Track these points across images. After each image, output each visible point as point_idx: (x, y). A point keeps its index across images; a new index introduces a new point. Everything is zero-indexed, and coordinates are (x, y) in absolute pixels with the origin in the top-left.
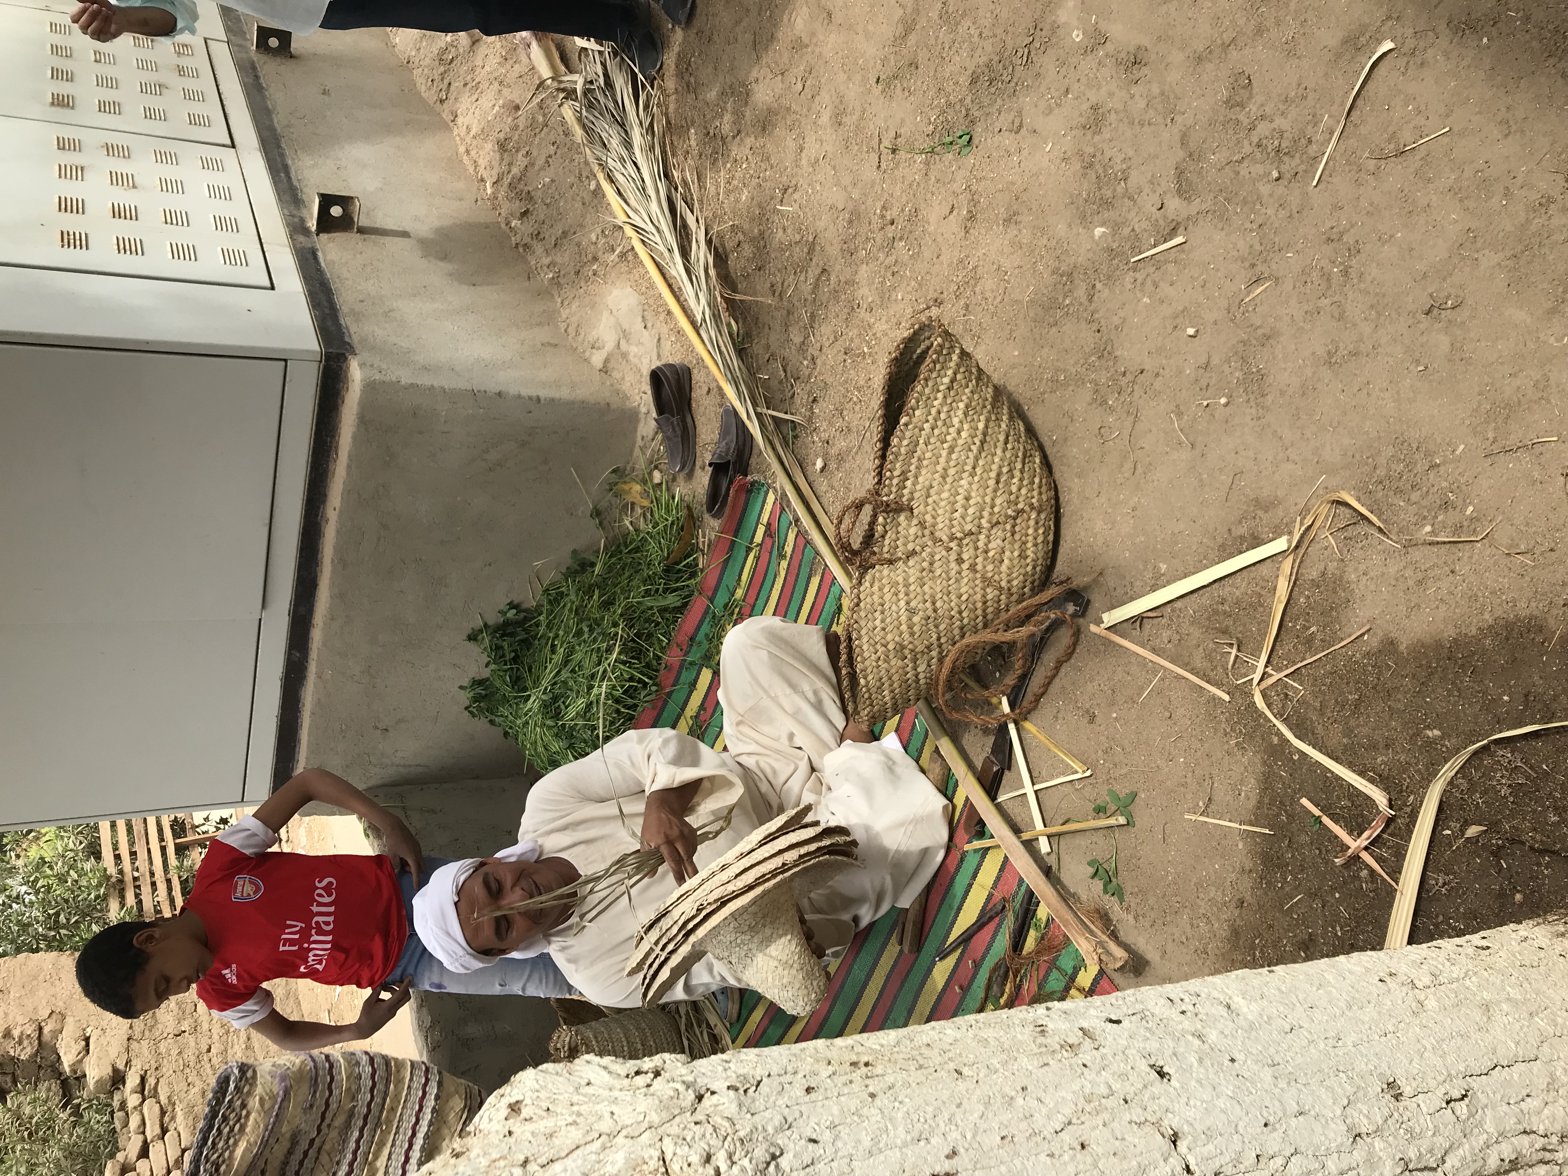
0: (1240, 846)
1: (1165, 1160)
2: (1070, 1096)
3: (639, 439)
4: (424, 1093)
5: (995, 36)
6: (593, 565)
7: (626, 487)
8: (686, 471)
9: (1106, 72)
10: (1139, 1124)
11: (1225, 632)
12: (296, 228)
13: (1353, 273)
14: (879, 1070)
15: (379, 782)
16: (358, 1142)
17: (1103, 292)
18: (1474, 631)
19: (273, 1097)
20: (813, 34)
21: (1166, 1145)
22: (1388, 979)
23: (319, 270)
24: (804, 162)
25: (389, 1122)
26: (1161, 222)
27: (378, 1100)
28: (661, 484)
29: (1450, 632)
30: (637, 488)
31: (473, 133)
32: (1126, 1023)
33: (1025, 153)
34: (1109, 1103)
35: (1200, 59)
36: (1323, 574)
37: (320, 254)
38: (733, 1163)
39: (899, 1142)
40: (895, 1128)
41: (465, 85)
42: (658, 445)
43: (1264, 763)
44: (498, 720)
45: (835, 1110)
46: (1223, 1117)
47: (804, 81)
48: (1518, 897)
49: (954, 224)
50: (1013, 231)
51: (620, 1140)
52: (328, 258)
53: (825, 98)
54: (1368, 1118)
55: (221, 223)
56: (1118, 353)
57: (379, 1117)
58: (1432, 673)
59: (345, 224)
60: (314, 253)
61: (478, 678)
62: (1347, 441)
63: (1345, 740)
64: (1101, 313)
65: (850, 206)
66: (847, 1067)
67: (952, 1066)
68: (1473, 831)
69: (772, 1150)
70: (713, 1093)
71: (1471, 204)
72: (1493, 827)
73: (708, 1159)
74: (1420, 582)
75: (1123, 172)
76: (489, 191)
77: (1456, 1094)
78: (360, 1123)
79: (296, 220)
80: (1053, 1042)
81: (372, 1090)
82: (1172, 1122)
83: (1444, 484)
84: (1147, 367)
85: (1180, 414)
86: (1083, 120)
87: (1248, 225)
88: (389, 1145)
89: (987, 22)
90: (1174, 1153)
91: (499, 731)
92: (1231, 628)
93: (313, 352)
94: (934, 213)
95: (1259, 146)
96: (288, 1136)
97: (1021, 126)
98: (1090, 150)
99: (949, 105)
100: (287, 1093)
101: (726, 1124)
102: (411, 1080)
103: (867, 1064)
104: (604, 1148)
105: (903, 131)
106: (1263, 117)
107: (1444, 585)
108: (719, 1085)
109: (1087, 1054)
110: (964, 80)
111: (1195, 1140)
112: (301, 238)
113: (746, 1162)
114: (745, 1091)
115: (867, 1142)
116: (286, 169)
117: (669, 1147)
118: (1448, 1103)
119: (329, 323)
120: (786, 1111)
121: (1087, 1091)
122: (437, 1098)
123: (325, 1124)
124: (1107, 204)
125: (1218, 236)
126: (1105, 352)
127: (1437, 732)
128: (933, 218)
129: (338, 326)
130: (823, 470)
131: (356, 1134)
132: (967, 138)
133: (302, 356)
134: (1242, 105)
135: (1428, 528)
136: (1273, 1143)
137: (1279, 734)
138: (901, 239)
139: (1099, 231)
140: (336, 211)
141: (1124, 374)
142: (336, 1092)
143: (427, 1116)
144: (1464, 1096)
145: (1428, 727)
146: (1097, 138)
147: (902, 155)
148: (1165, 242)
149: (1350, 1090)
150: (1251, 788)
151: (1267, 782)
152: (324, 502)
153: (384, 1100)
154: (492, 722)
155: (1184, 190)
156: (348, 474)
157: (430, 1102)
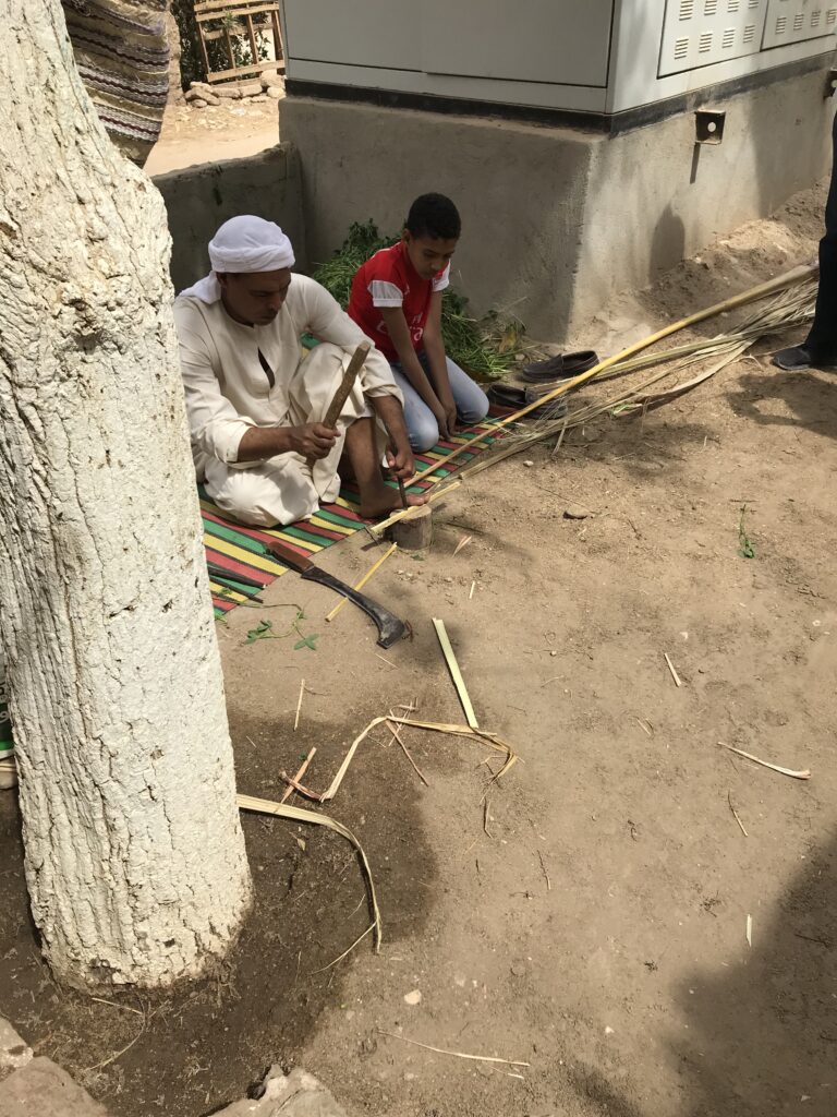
0: (286, 711)
1: (118, 601)
2: (154, 545)
3: (547, 345)
4: (142, 130)
5: (819, 573)
6: (458, 313)
7: (512, 336)
8: (525, 377)
9: (791, 640)
10: (138, 587)
11: (423, 704)
12: (700, 97)
13: (656, 782)
14: (169, 424)
15: (303, 160)
16: (112, 83)
17: (644, 637)
18: (429, 842)
19: (146, 22)
20: (824, 460)
21: (127, 603)
22: (219, 764)
23: (670, 113)
24: (737, 454)
25: (124, 105)
26: (690, 672)
27: (140, 97)
28: (514, 359)
29: (427, 830)
30: (512, 344)
31: (764, 231)
32: (195, 590)
33: (739, 591)
34: (150, 570)
35: (797, 695)
36: (462, 761)
37: (681, 114)
38: (117, 320)
39: (128, 431)
40: (136, 430)
41: (799, 227)
42: (541, 358)
43: (340, 725)
44: (348, 246)
45: (147, 392)
46: (143, 641)
47: (793, 454)
48: (261, 868)
49: (691, 546)
50: (687, 583)
51: (129, 249)
52: (678, 121)
53: (781, 467)
54: (142, 734)
55: (706, 39)
56: (604, 645)
57: (128, 98)
58: (400, 819)
59: (703, 134)
60: (682, 110)
61: (378, 232)
62: (547, 775)
63: (356, 771)
64: (631, 636)
65: (705, 483)
66: (171, 404)
67: (172, 472)
68: (302, 843)
69: (124, 347)
70: (156, 313)
71: (698, 846)
72: (305, 854)
73: (119, 304)
74: (458, 814)
75: (725, 650)
76: (722, 242)
77: (154, 793)
78: (125, 84)
79: (707, 97)
80: (186, 540)
81: (146, 93)
82: (140, 609)
83: (520, 829)
84: (595, 661)
85: (564, 680)
86: (760, 625)
87: (688, 723)
88: (110, 105)
89: (828, 569)
90: (122, 607)
91: (340, 247)
92: (425, 708)
93: (612, 107)
94: (701, 535)
95: (740, 730)
96: (119, 34)
97: (757, 588)
98: (740, 629)
99: (773, 544)
100: (149, 32)
101: (139, 319)
102: (151, 121)
103: (172, 417)
104: (124, 238)
105: (756, 515)
106: (758, 732)
107: (457, 827)
108: (161, 318)
109: (179, 561)
110: (790, 554)
111: (130, 622)
112: (693, 100)
113: (117, 328)
114: (157, 334)
115: (128, 410)
116: (743, 90)
117: (126, 279)
118: (149, 787)
119: (632, 120)
120: (145, 359)
121: (158, 556)
122: (140, 139)
123: (125, 59)
124: (704, 640)
125: (681, 706)
126: (604, 636)
127: (363, 822)
128: (696, 534)
129: (631, 127)
130: (526, 465)
131: (117, 82)
132: (750, 554)
133: (610, 100)
134: (767, 719)
135: (492, 819)
136: (128, 672)
137: (359, 734)
138: (682, 514)
139: (686, 635)
140: (712, 127)
141: (589, 648)
142: (146, 67)
143: (128, 132)
144: (153, 798)
145: (366, 818)
146: (747, 634)
147: (739, 515)
148: (678, 674)
149: (158, 725)
150: (323, 717)
151: (327, 727)
152: (504, 118)
153: (139, 102)
154: (346, 242)
155: (711, 686)
156: (524, 135)
157: (137, 134)
